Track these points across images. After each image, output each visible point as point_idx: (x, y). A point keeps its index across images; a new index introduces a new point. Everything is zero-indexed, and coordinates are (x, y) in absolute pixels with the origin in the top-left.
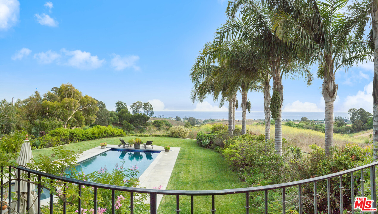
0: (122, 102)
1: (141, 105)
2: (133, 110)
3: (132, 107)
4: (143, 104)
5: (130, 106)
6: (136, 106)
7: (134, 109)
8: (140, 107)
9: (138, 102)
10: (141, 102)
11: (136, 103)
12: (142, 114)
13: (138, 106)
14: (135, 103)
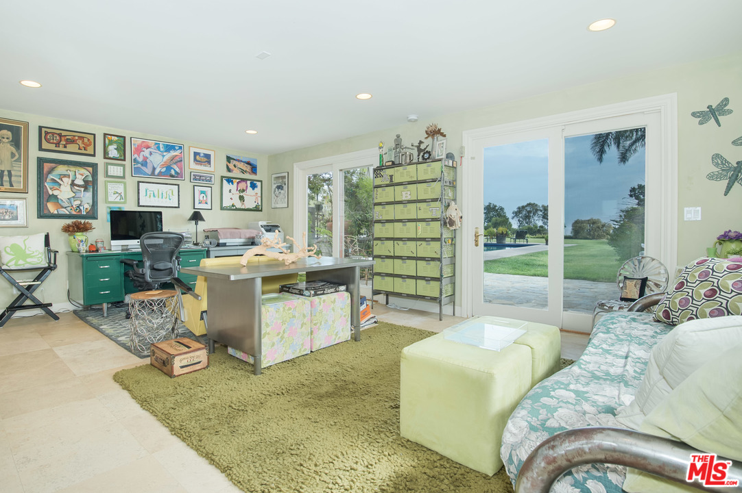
0: (496, 206)
1: (537, 210)
2: (519, 220)
3: (516, 214)
4: (541, 209)
5: (513, 213)
6: (524, 213)
7: (521, 217)
8: (534, 214)
9: (529, 205)
10: (537, 205)
11: (526, 206)
12: (536, 227)
13: (529, 212)
14: (523, 207)
